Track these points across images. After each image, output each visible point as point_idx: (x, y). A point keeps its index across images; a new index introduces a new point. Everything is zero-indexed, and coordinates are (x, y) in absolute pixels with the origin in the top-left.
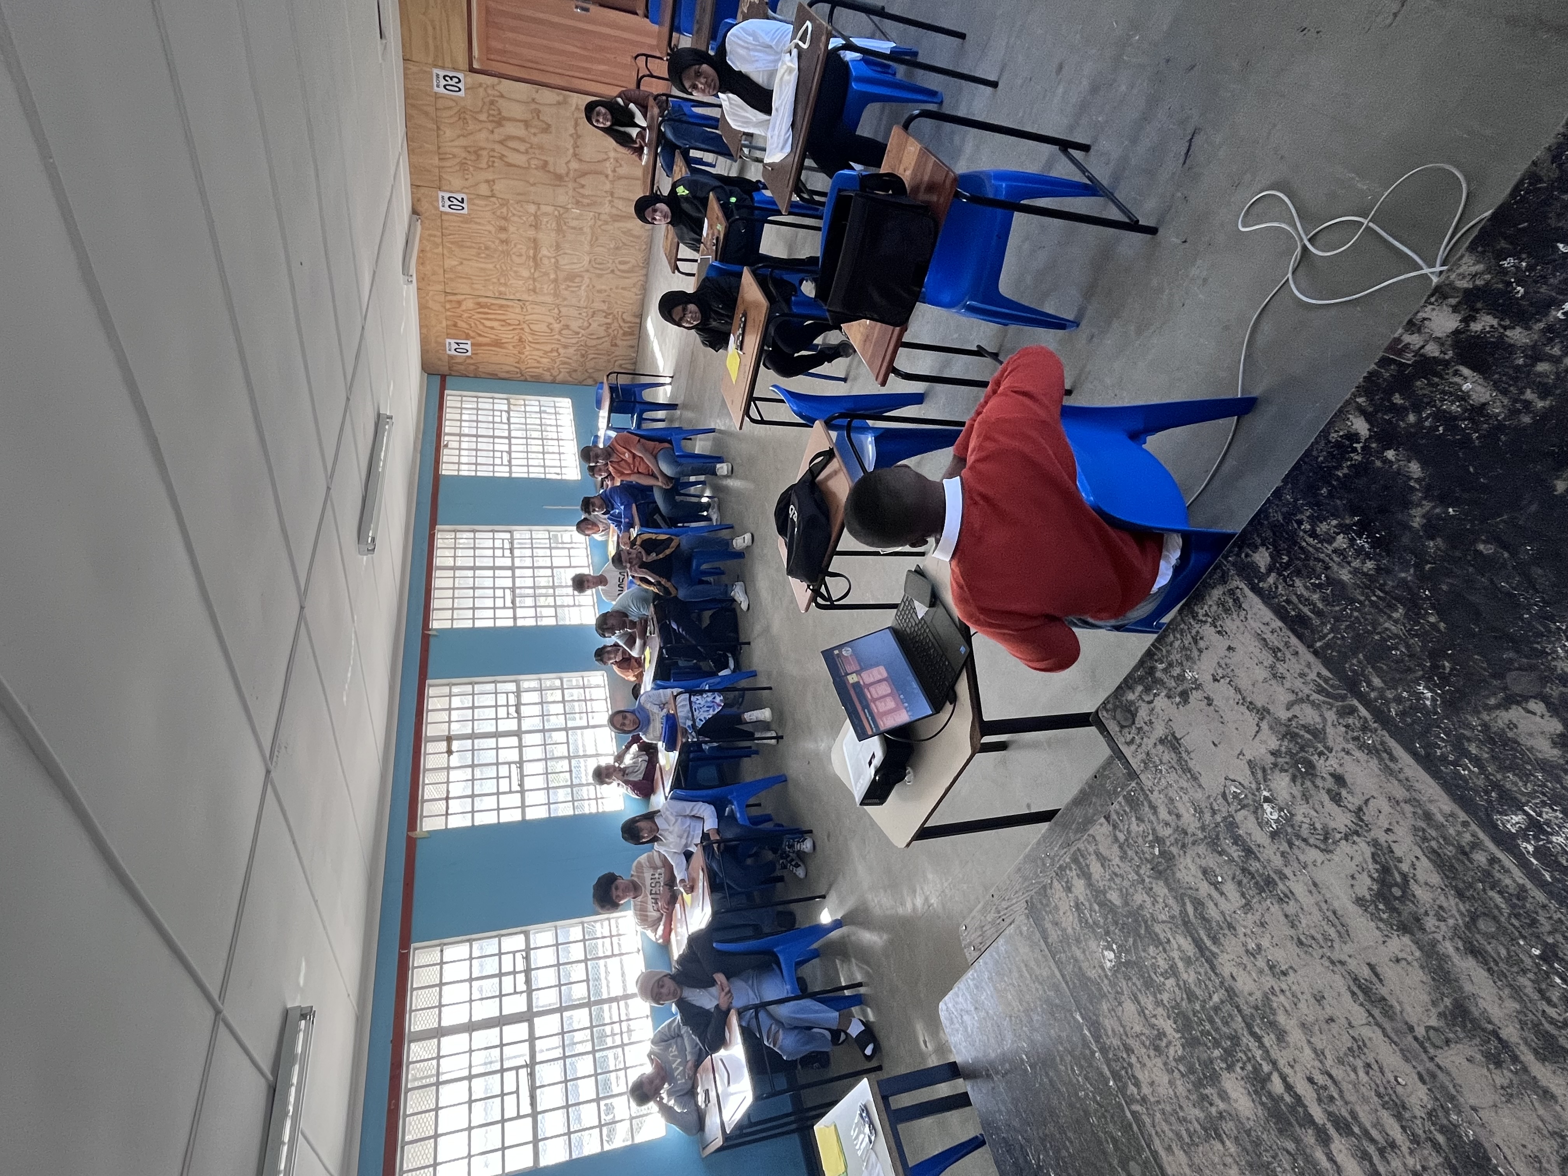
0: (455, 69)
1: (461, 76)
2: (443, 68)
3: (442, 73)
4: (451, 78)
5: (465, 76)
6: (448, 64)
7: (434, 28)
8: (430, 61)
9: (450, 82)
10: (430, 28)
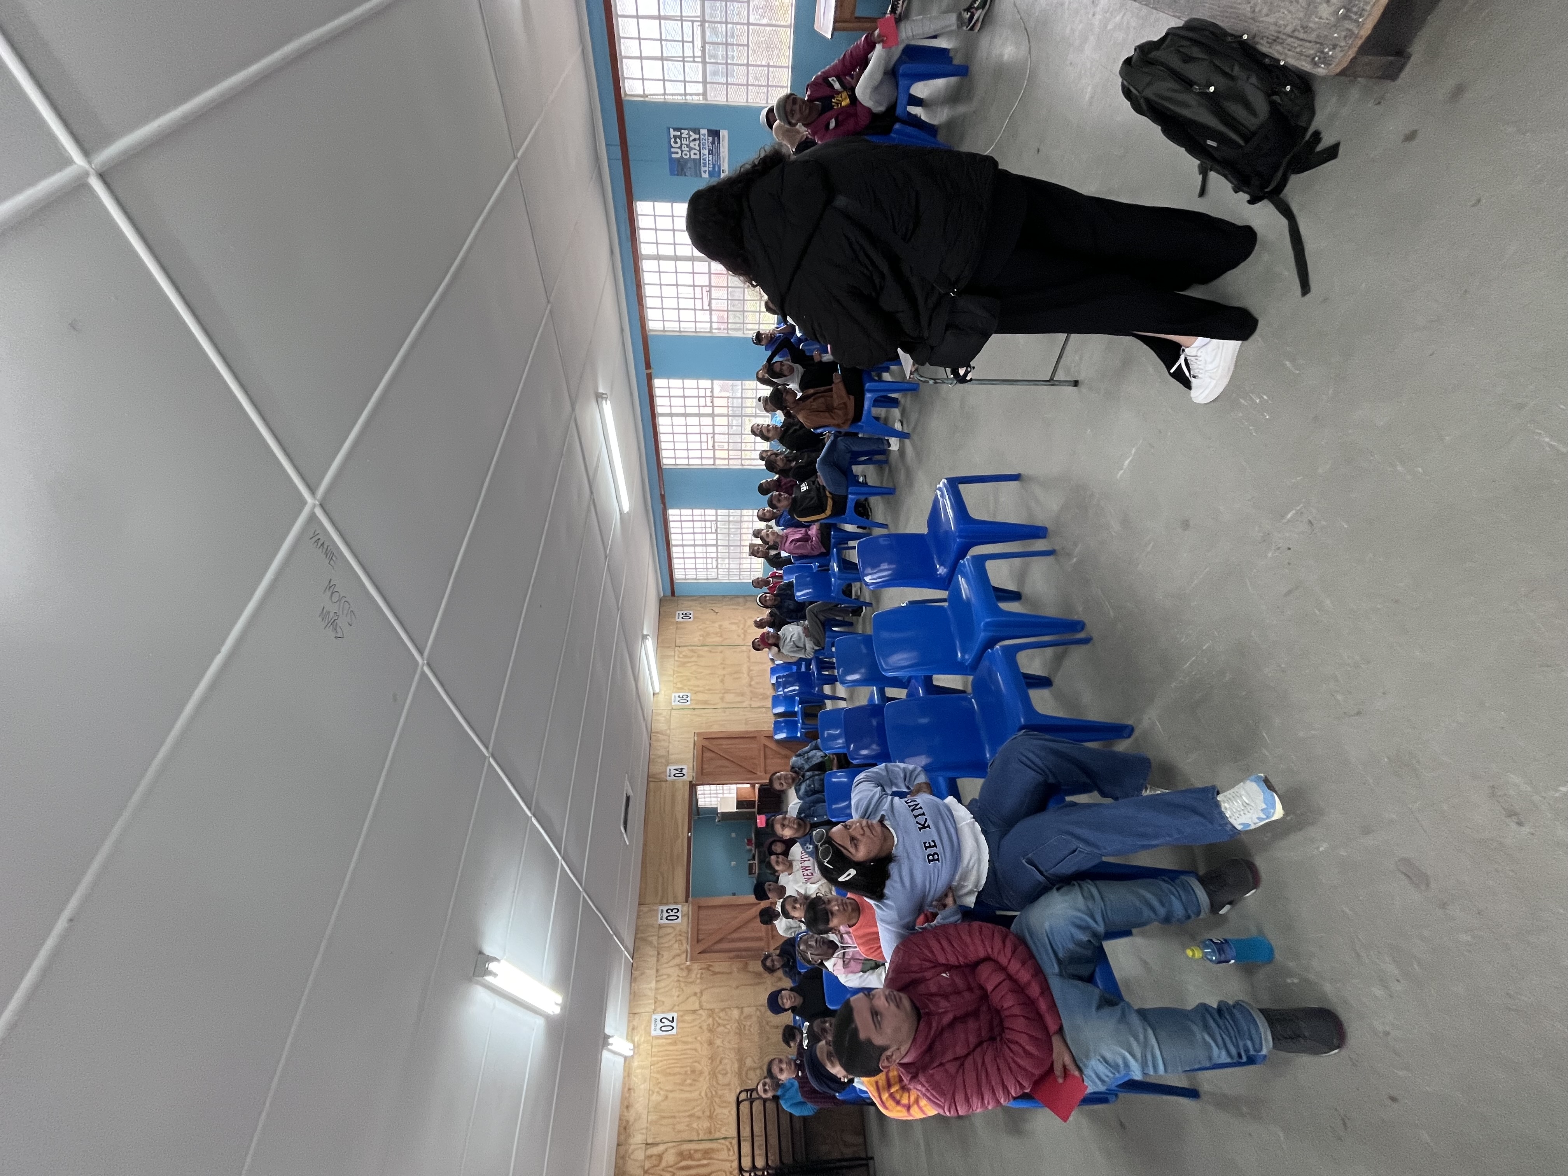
0: (676, 903)
1: (679, 907)
2: (667, 904)
3: (665, 908)
4: (672, 910)
5: (683, 906)
6: (671, 900)
7: (663, 878)
8: (658, 902)
9: (672, 913)
10: (660, 879)
